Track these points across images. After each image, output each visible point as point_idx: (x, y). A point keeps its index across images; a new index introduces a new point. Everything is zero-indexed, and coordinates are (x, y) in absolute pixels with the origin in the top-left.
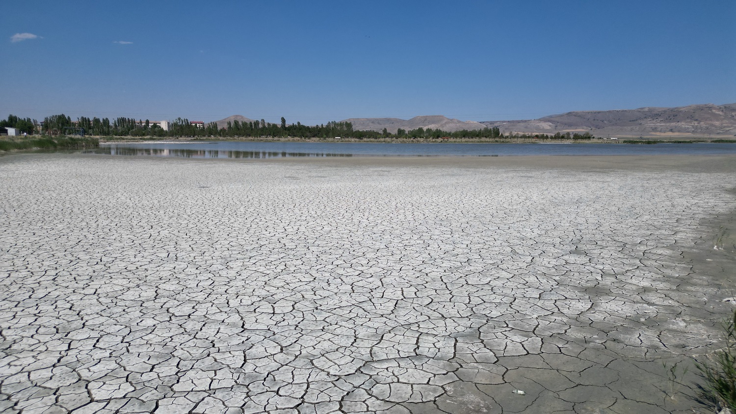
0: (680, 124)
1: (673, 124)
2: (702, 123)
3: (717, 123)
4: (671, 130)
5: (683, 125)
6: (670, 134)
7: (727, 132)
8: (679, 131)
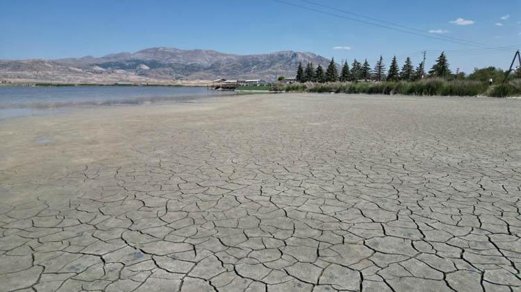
0: (24, 73)
1: (19, 72)
2: (40, 72)
3: (50, 73)
4: (19, 77)
5: (27, 73)
6: (18, 80)
7: (58, 79)
8: (25, 78)
